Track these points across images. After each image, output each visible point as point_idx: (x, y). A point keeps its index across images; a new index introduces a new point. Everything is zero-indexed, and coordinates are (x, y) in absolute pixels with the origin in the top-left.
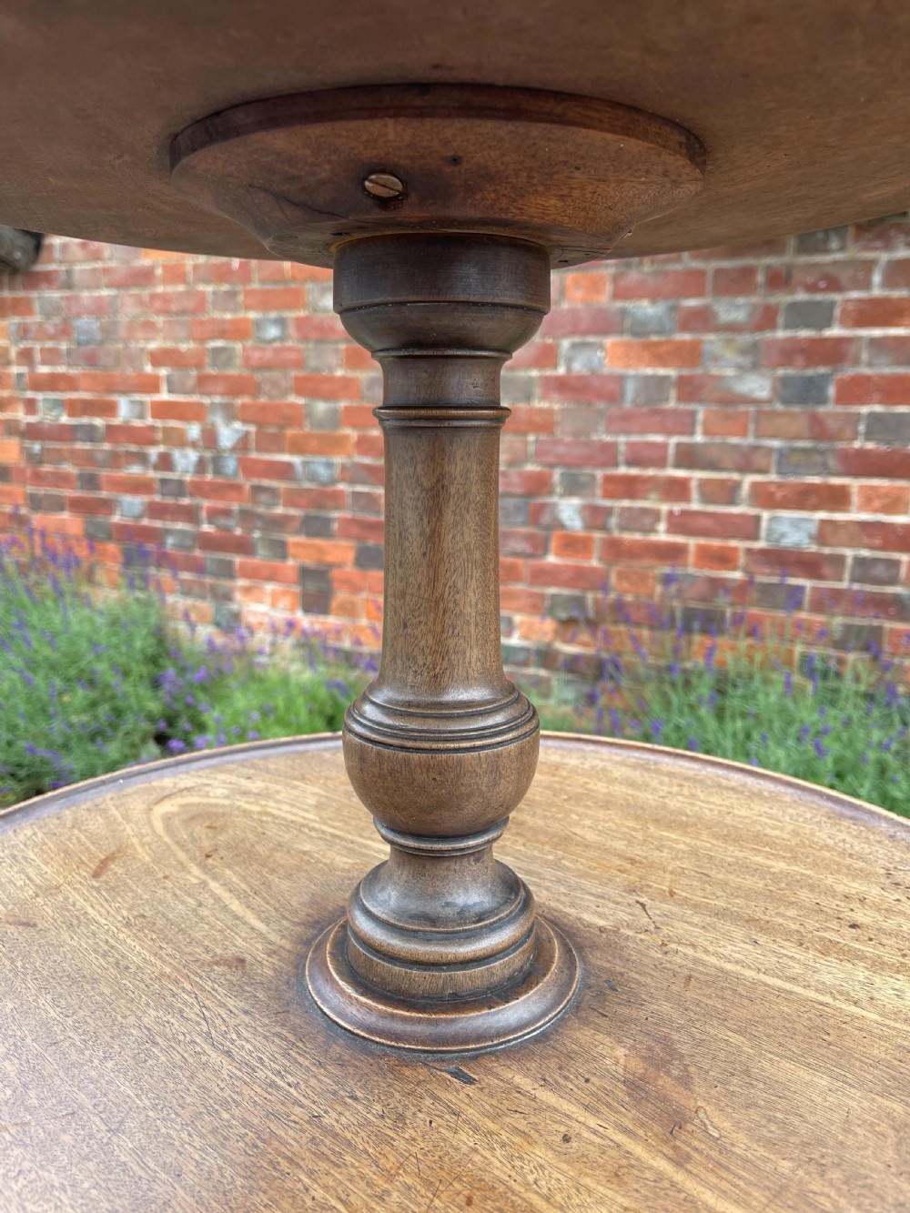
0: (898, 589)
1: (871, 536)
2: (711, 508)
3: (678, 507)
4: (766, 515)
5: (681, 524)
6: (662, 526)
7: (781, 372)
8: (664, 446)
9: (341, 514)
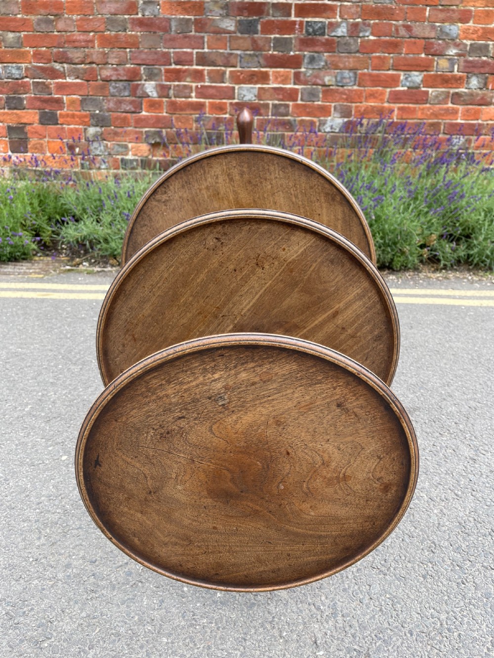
0: (289, 118)
1: (278, 94)
2: (214, 84)
3: (199, 85)
4: (237, 87)
5: (201, 92)
6: (193, 94)
7: (238, 18)
8: (192, 53)
9: (27, 95)
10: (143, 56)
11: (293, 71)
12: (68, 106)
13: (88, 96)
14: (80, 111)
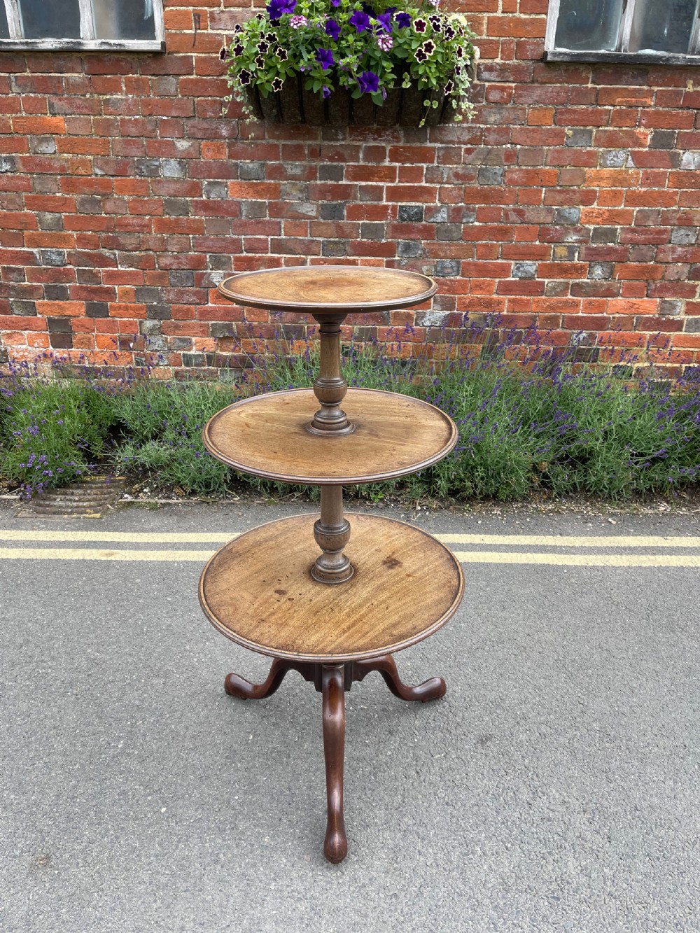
7: (320, 202)
8: (266, 240)
9: (71, 284)
10: (209, 243)
11: (385, 259)
12: (121, 297)
13: (144, 286)
14: (135, 303)
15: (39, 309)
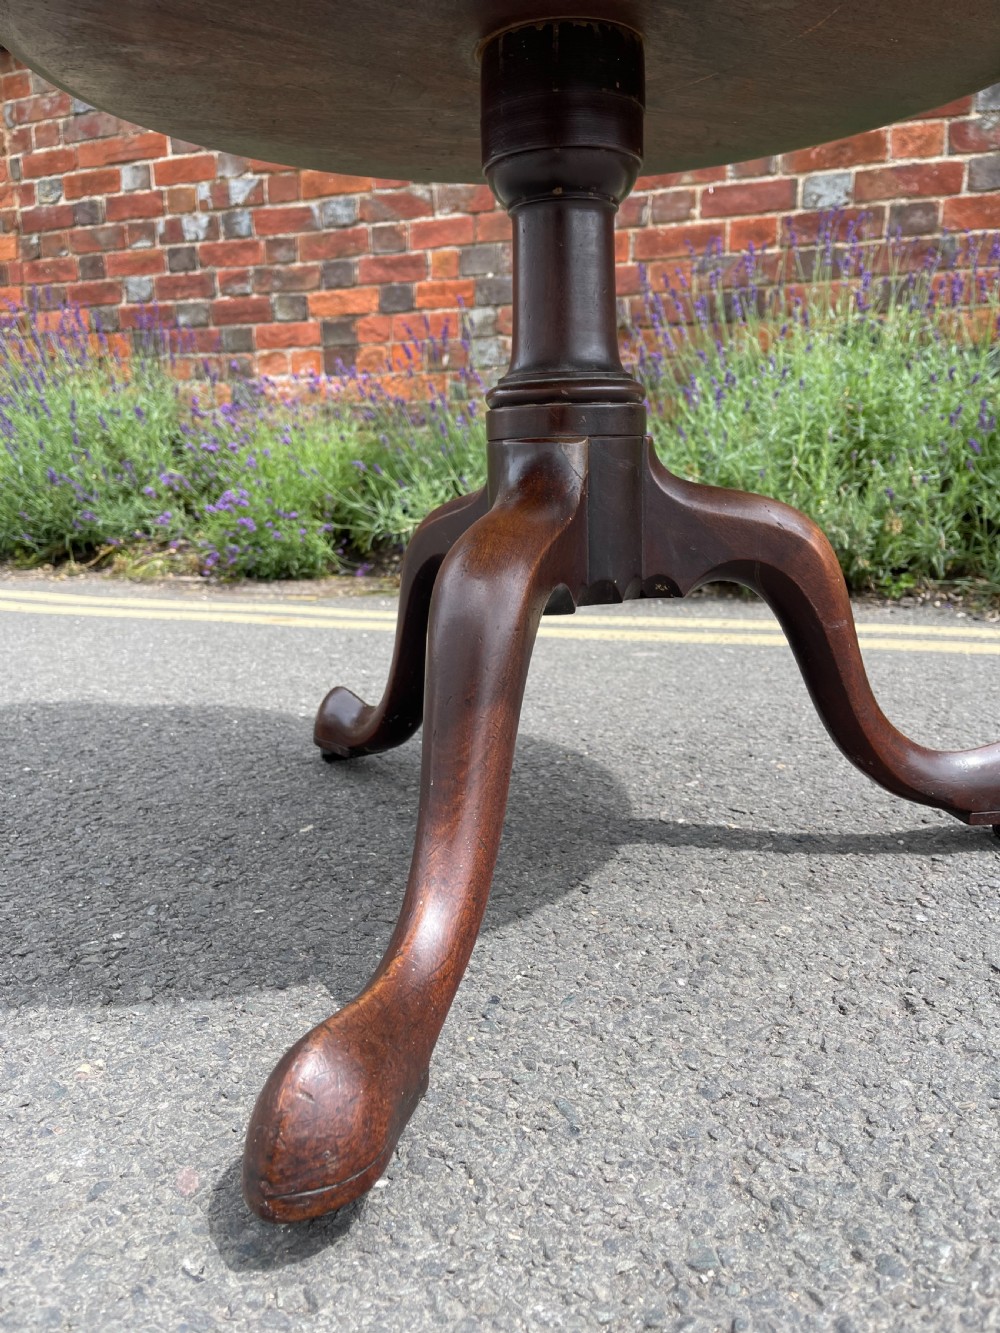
0: (937, 236)
1: (908, 182)
2: (745, 181)
4: (801, 179)
6: (697, 211)
9: (362, 257)
11: (946, 122)
12: (435, 271)
13: (473, 244)
14: (456, 278)
15: (313, 307)
